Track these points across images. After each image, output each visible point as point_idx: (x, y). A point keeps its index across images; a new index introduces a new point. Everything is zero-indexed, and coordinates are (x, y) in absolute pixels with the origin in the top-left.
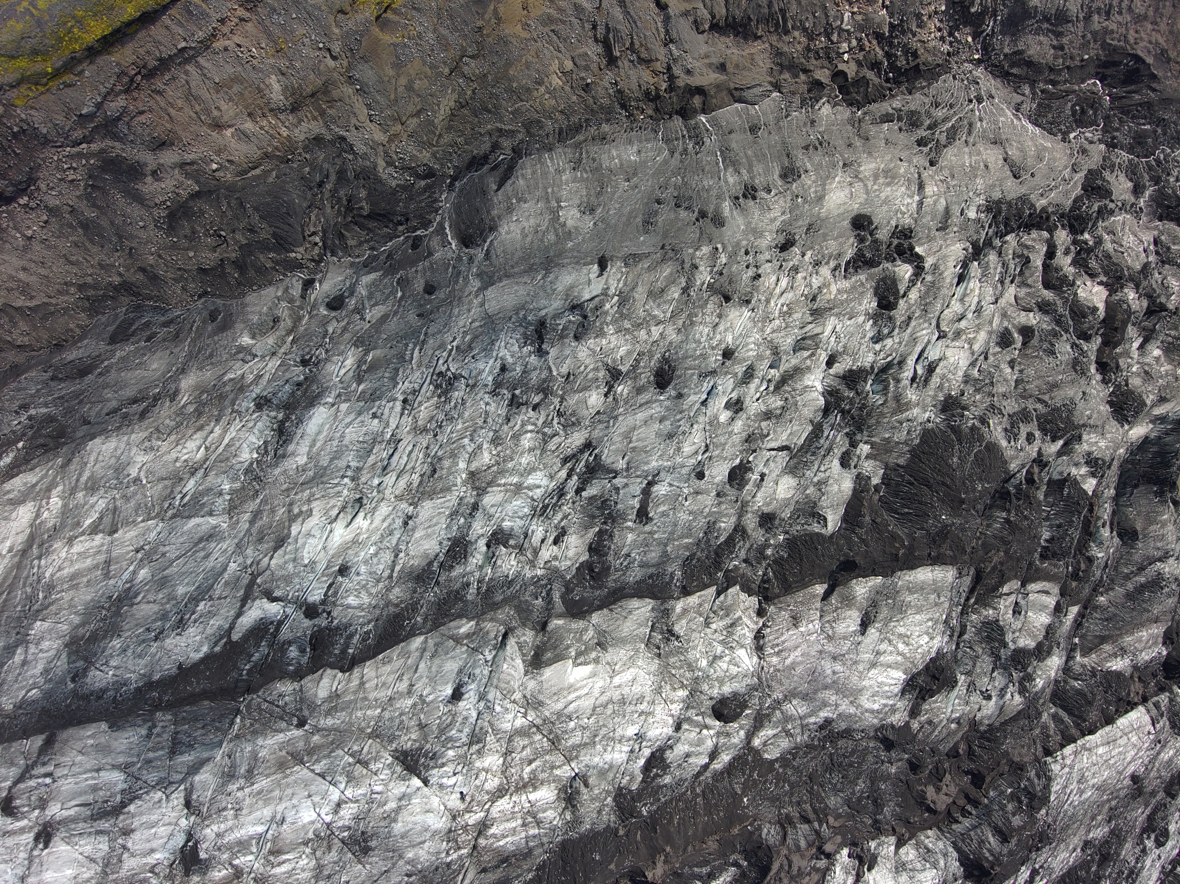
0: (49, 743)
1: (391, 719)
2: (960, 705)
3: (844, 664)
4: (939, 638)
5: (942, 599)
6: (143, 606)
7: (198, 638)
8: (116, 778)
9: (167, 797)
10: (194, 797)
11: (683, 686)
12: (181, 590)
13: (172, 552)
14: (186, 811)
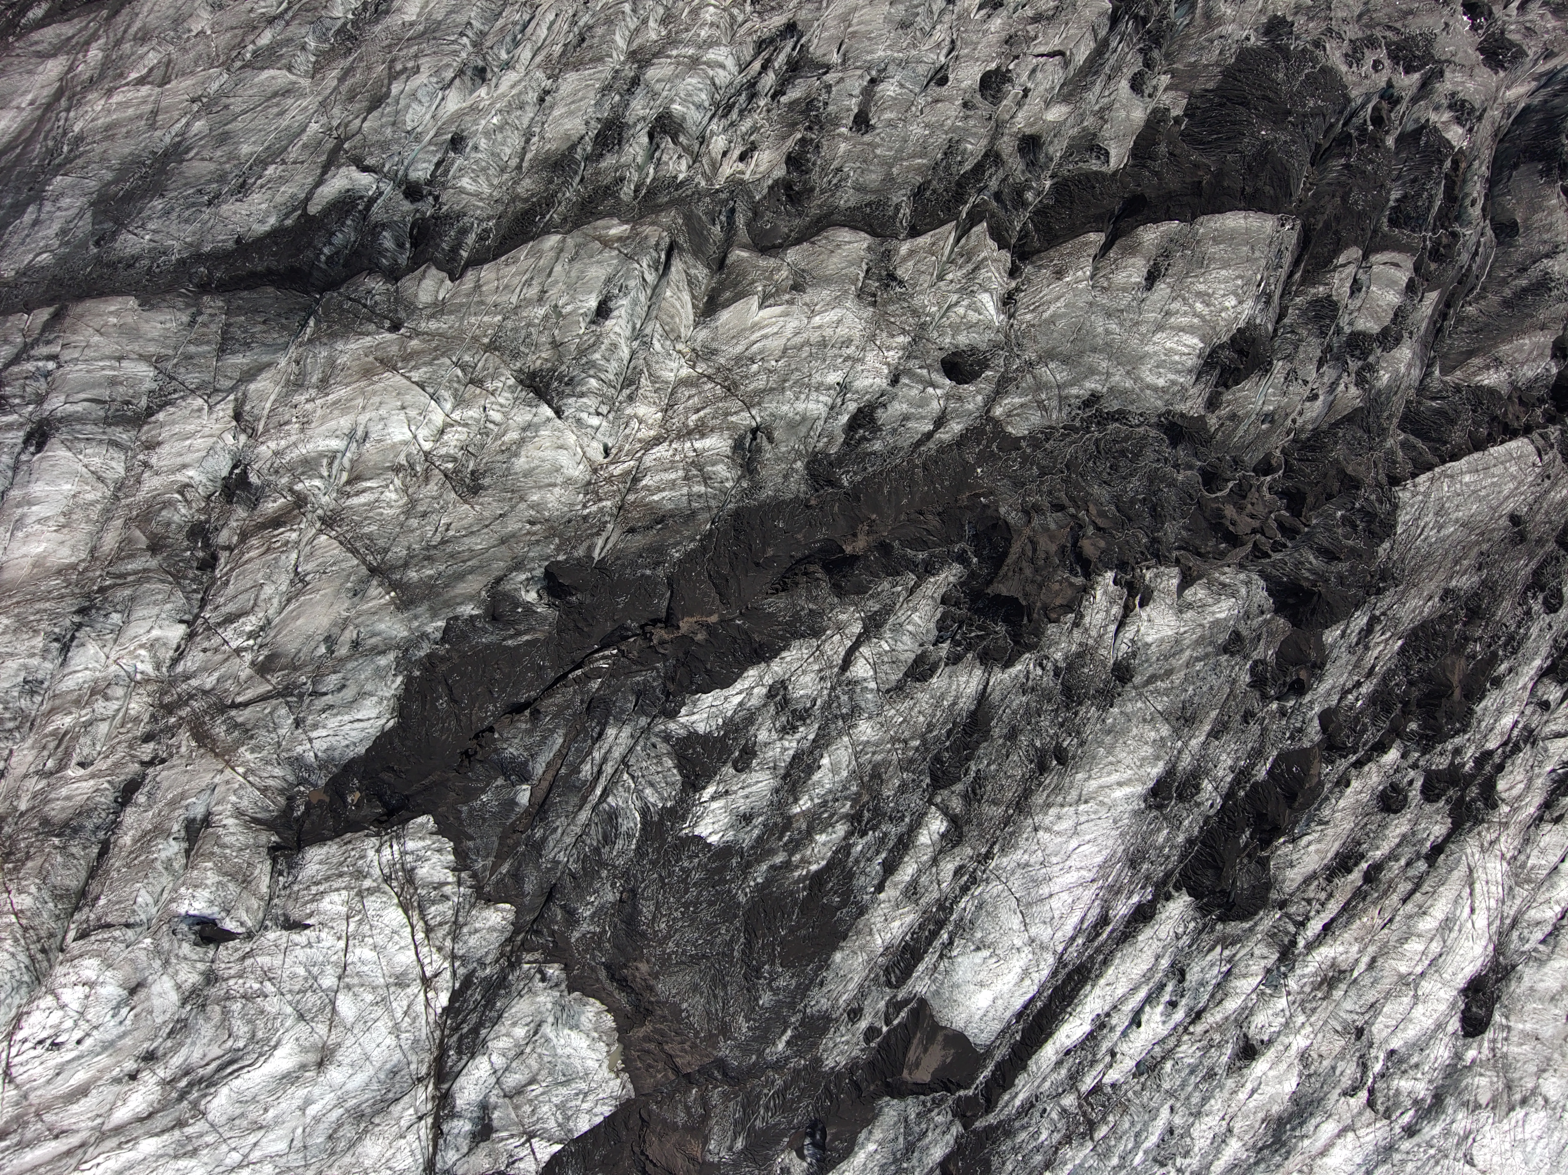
0: (57, 317)
1: (515, 330)
2: (1274, 395)
3: (1121, 324)
4: (1250, 303)
5: (1257, 254)
6: (196, 163)
7: (264, 206)
8: (144, 371)
9: (210, 407)
10: (247, 408)
11: (904, 332)
12: (245, 149)
13: (237, 104)
14: (234, 423)
